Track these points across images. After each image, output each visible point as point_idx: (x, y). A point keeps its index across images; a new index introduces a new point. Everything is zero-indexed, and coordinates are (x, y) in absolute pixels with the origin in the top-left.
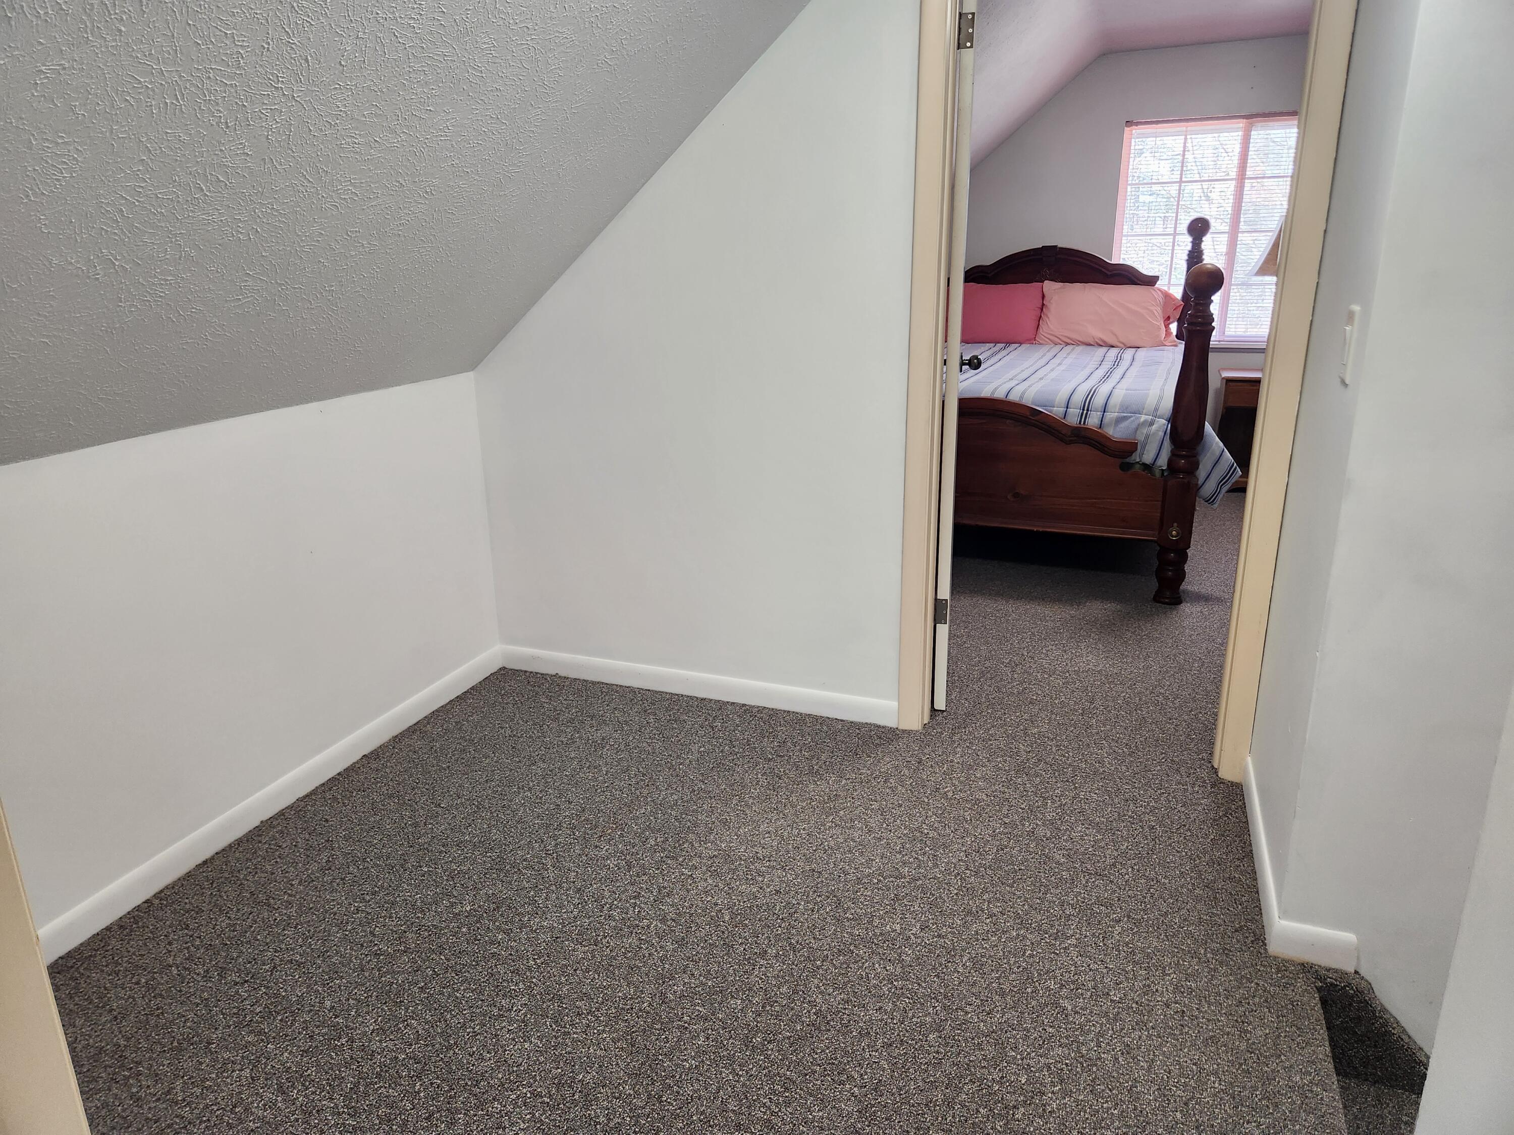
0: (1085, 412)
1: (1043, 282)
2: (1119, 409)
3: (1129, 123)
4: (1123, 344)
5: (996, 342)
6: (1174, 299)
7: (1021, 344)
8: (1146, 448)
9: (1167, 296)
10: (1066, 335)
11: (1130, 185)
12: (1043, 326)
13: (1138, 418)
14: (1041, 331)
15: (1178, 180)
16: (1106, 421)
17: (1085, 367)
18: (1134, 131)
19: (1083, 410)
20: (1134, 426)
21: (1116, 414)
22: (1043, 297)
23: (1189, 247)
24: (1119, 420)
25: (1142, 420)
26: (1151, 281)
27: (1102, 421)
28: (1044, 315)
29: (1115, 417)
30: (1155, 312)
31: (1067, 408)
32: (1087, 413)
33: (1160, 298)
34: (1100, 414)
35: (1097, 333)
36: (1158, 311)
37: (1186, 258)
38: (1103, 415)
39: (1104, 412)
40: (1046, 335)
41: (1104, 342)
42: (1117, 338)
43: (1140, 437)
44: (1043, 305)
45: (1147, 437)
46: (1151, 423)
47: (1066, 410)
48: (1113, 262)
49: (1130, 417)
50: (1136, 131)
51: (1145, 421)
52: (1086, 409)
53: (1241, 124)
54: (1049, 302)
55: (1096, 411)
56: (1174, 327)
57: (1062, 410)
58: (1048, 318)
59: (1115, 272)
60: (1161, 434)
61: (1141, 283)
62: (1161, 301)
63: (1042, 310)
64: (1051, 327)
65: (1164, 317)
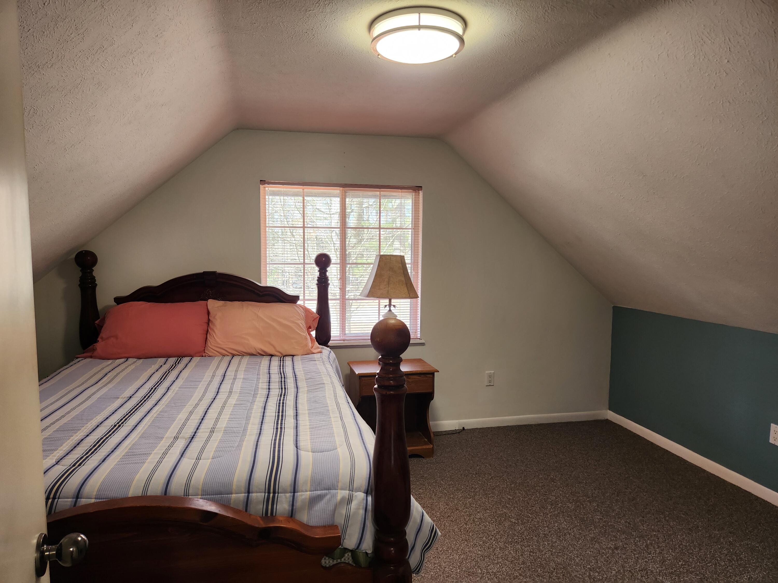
0: (271, 495)
1: (207, 300)
2: (311, 485)
3: (263, 182)
4: (280, 353)
5: (168, 356)
6: (312, 313)
7: (192, 356)
8: (348, 532)
9: (307, 311)
10: (232, 347)
11: (267, 227)
12: (211, 340)
13: (334, 496)
14: (209, 344)
15: (302, 226)
16: (298, 504)
17: (255, 395)
18: (267, 189)
19: (269, 493)
20: (331, 507)
21: (308, 493)
22: (208, 313)
23: (317, 274)
24: (314, 501)
25: (339, 498)
26: (293, 299)
27: (293, 505)
28: (210, 329)
29: (308, 497)
30: (301, 325)
31: (249, 492)
32: (274, 497)
33: (302, 314)
34: (289, 495)
35: (258, 345)
36: (302, 323)
37: (316, 282)
38: (294, 496)
39: (294, 492)
40: (214, 348)
41: (264, 352)
42: (274, 348)
43: (339, 520)
44: (209, 320)
45: (347, 518)
46: (349, 500)
47: (248, 497)
48: (263, 285)
49: (325, 495)
50: (269, 188)
51: (343, 499)
52: (272, 491)
53: (337, 191)
54: (214, 318)
55: (285, 492)
56: (313, 333)
57: (242, 496)
58: (215, 332)
59: (265, 293)
60: (362, 512)
61: (287, 302)
62: (303, 315)
63: (208, 324)
64: (217, 340)
65: (307, 327)
